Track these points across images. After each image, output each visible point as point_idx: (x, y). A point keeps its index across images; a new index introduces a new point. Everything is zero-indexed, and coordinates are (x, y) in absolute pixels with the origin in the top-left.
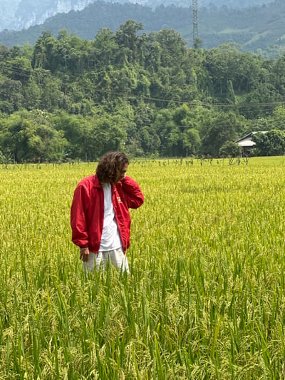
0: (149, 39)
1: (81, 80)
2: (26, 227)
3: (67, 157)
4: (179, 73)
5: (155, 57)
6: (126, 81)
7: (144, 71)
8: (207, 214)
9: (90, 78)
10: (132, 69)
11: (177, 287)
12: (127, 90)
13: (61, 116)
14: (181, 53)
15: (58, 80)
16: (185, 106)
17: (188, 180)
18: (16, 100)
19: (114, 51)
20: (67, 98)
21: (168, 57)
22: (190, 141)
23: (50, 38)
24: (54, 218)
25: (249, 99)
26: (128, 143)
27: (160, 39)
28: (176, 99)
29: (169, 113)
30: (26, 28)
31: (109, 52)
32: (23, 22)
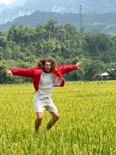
0: (60, 27)
1: (30, 46)
2: (6, 113)
3: (24, 81)
4: (74, 43)
5: (63, 36)
6: (50, 47)
7: (58, 42)
8: (88, 107)
9: (34, 45)
10: (53, 41)
11: (77, 141)
12: (50, 50)
13: (20, 63)
14: (74, 34)
15: (19, 46)
16: (77, 58)
17: (79, 91)
19: (45, 33)
21: (69, 35)
22: (80, 74)
23: (16, 27)
24: (19, 109)
25: (105, 55)
27: (65, 27)
28: (73, 55)
29: (70, 61)
30: (5, 23)
31: (42, 34)
32: (4, 20)
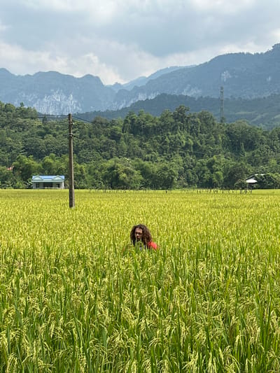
0: (193, 117)
1: (151, 141)
3: (142, 186)
4: (211, 138)
5: (196, 128)
6: (179, 142)
7: (190, 136)
9: (157, 140)
10: (182, 135)
12: (179, 147)
13: (139, 162)
14: (212, 125)
16: (214, 157)
17: (215, 201)
18: (112, 152)
19: (172, 123)
20: (143, 151)
21: (204, 127)
22: (217, 179)
23: (134, 115)
25: (253, 154)
26: (178, 179)
27: (200, 117)
28: (209, 154)
29: (204, 161)
30: (120, 109)
31: (169, 124)
32: (118, 105)
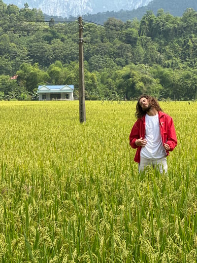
1: (172, 44)
3: (161, 97)
9: (178, 43)
13: (158, 69)
15: (156, 44)
18: (127, 58)
20: (162, 57)
23: (152, 15)
30: (136, 9)
31: (192, 25)
32: (134, 4)
